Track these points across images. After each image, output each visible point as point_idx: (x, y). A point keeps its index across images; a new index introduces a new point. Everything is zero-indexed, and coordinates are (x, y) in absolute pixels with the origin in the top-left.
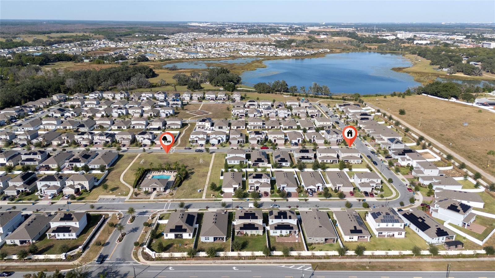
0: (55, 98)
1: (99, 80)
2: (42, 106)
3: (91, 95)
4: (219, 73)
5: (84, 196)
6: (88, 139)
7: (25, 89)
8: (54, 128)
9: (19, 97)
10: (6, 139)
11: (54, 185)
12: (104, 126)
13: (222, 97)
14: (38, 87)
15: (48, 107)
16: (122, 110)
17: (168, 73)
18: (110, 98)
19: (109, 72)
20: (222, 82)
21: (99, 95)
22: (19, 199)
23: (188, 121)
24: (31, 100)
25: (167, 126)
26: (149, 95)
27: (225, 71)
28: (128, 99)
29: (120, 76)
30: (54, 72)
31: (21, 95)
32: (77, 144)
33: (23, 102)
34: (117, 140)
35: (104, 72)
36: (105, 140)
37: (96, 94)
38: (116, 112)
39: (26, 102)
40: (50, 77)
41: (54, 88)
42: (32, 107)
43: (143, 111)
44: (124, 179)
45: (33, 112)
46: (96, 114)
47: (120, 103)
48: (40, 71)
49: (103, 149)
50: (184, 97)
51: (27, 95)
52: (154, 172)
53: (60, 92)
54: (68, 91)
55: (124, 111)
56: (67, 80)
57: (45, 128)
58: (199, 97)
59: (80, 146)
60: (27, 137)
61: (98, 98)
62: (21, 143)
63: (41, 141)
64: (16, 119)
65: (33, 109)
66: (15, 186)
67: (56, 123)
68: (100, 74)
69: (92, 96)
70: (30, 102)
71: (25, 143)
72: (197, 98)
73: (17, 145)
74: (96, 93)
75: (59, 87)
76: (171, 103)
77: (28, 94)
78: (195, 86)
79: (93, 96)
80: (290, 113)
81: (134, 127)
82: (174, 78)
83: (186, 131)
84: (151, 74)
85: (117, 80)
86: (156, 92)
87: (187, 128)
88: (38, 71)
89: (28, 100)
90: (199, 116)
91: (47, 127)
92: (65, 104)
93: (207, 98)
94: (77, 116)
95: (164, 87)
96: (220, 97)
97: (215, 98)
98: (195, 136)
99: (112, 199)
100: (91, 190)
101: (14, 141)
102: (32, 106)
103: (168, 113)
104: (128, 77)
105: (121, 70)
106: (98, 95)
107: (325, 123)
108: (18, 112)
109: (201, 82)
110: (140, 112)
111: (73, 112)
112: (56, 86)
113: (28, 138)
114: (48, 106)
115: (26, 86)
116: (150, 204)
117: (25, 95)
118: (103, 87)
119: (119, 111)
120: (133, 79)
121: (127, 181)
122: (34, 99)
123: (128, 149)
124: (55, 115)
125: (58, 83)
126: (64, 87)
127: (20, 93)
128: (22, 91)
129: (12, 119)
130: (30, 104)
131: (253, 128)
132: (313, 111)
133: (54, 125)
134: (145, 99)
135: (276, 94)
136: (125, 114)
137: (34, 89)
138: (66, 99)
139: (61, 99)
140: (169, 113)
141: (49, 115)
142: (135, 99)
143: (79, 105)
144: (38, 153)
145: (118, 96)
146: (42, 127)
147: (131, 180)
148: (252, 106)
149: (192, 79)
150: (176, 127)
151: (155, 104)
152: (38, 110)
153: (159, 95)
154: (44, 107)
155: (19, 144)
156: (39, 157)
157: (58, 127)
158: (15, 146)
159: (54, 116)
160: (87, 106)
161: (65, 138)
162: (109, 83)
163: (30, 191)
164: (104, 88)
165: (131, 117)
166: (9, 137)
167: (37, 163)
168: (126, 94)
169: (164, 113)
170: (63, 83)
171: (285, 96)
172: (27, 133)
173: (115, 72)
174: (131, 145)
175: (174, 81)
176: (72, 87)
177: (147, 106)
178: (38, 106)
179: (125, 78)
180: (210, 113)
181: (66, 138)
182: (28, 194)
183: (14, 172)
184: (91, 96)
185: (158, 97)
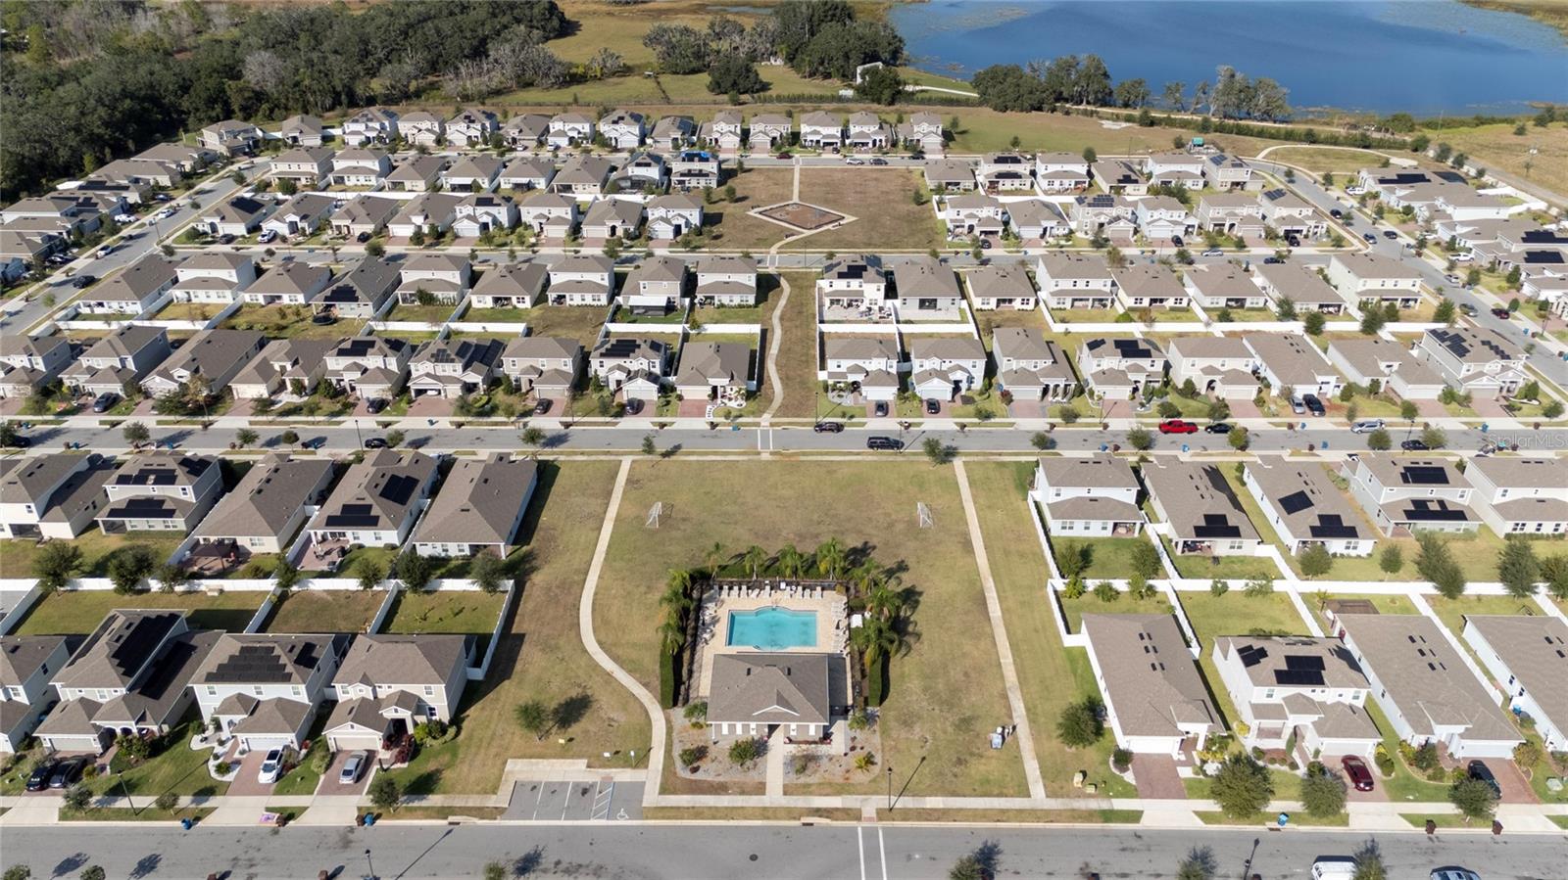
0: (213, 139)
1: (367, 53)
2: (165, 180)
3: (351, 127)
4: (815, 18)
5: (431, 766)
6: (385, 372)
7: (92, 101)
8: (226, 299)
9: (72, 140)
10: (33, 370)
11: (280, 700)
12: (435, 293)
13: (868, 136)
14: (143, 93)
15: (190, 187)
16: (493, 210)
17: (609, 14)
18: (428, 139)
19: (403, 21)
20: (841, 62)
21: (383, 128)
22: (116, 779)
23: (773, 261)
24: (121, 152)
25: (700, 296)
26: (579, 126)
27: (838, 12)
28: (496, 140)
29: (447, 36)
30: (192, 15)
31: (77, 130)
32: (340, 399)
33: (88, 159)
34: (513, 379)
35: (385, 19)
36: (458, 380)
37: (370, 124)
38: (468, 217)
39: (101, 163)
40: (180, 38)
41: (204, 95)
42: (126, 188)
43: (579, 211)
44: (602, 637)
45: (131, 209)
46: (390, 226)
47: (475, 169)
48: (140, 12)
49: (460, 425)
50: (717, 135)
51: (101, 131)
52: (730, 589)
53: (228, 115)
54: (259, 105)
55: (502, 214)
56: (248, 59)
57: (189, 300)
58: (777, 135)
59: (354, 405)
60: (123, 361)
61: (380, 139)
62: (100, 389)
63: (184, 380)
64: (65, 247)
65: (133, 197)
66: (90, 707)
67: (235, 279)
68: (368, 30)
69: (353, 131)
70: (118, 161)
71: (116, 388)
72: (768, 140)
73: (82, 401)
74: (371, 120)
75: (224, 92)
76: (678, 167)
77: (106, 124)
78: (741, 81)
79: (358, 133)
80: (1192, 221)
81: (560, 299)
82: (651, 40)
83: (782, 319)
84: (555, 23)
85: (436, 51)
86: (604, 112)
87: (783, 302)
88: (134, 13)
89: (107, 151)
90: (807, 233)
91: (201, 297)
92: (253, 166)
93: (809, 138)
94: (312, 234)
95: (615, 80)
96: (861, 134)
97: (838, 141)
98: (846, 364)
99: (576, 785)
100: (457, 720)
101: (68, 380)
102: (125, 182)
103: (682, 222)
104: (475, 43)
105: (445, 12)
106: (377, 126)
107: (1389, 284)
108: (74, 215)
109: (753, 56)
110: (569, 217)
111: (296, 219)
112: (212, 83)
113: (124, 367)
114: (187, 179)
115: (94, 91)
116: (777, 831)
117: (96, 131)
118: (388, 83)
119: (483, 214)
120: (500, 51)
121: (620, 652)
122: (131, 145)
123: (567, 425)
124: (224, 229)
125: (215, 70)
126: (241, 90)
127: (73, 123)
128: (83, 114)
129: (50, 251)
130: (117, 171)
131: (1068, 306)
132: (1295, 212)
133: (228, 285)
134: (564, 142)
135: (1067, 113)
136: (506, 225)
137: (128, 101)
138: (256, 142)
139: (235, 144)
140: (688, 223)
141: (200, 228)
142: (526, 143)
143: (313, 174)
144: (180, 472)
145: (458, 133)
146: (178, 293)
147: (634, 645)
148: (1008, 182)
149: (714, 45)
150: (737, 300)
151: (614, 169)
152: (154, 196)
153: (617, 127)
154: (173, 183)
155: (90, 394)
156: (182, 492)
157: (247, 297)
158: (75, 404)
159: (221, 233)
160: (342, 178)
161: (283, 368)
162: (408, 67)
163: (166, 728)
164: (393, 87)
165: (533, 240)
166: (44, 359)
167: (179, 523)
168: (488, 125)
169: (667, 221)
170: (233, 72)
171: (1107, 124)
172: (119, 344)
173: (425, 20)
174: (580, 404)
175: (651, 56)
176: (270, 87)
177: (583, 181)
178: (152, 182)
179: (466, 44)
180: (849, 219)
181: (289, 367)
182: (156, 747)
183: (79, 584)
184: (354, 133)
185: (613, 135)
